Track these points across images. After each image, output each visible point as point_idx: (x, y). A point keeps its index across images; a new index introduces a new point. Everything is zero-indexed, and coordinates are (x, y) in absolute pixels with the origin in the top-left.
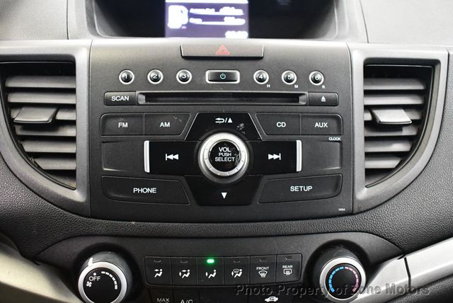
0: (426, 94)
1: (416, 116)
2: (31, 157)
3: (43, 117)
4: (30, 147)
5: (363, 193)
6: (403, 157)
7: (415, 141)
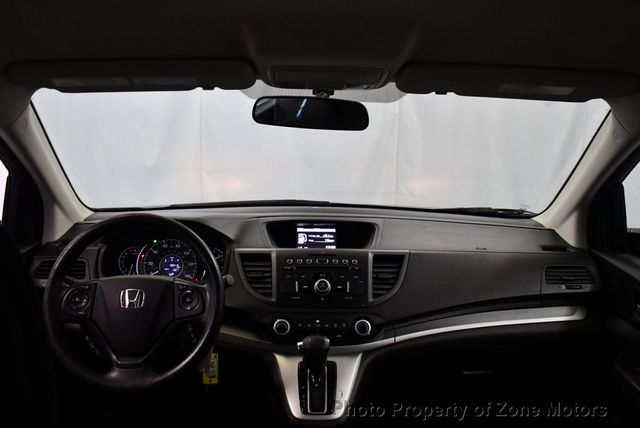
0: (400, 268)
1: (395, 276)
2: (255, 288)
3: (259, 275)
4: (254, 285)
5: (371, 300)
6: (389, 290)
7: (393, 285)
